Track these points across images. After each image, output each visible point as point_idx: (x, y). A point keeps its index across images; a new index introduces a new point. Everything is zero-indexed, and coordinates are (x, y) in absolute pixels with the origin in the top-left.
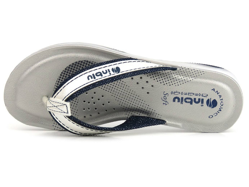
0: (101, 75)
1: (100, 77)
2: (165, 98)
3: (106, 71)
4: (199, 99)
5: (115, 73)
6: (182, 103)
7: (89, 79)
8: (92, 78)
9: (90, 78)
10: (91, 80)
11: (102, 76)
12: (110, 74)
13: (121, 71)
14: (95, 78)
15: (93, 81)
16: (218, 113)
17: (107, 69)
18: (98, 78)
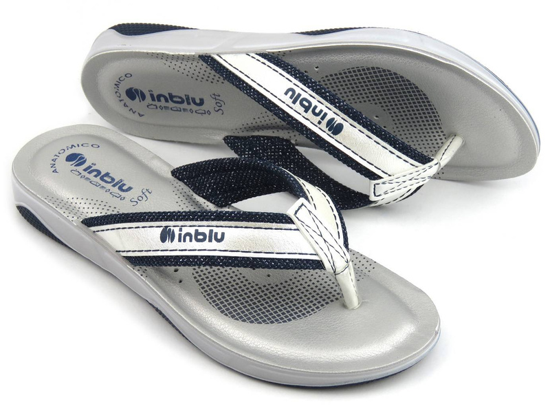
0: (197, 233)
1: (201, 230)
2: (140, 199)
3: (185, 241)
4: (90, 173)
5: (172, 228)
6: (121, 181)
7: (223, 234)
8: (216, 234)
9: (219, 237)
10: (219, 231)
11: (197, 231)
12: (181, 230)
13: (162, 228)
14: (211, 231)
15: (217, 226)
16: (80, 145)
17: (182, 245)
18: (205, 227)
